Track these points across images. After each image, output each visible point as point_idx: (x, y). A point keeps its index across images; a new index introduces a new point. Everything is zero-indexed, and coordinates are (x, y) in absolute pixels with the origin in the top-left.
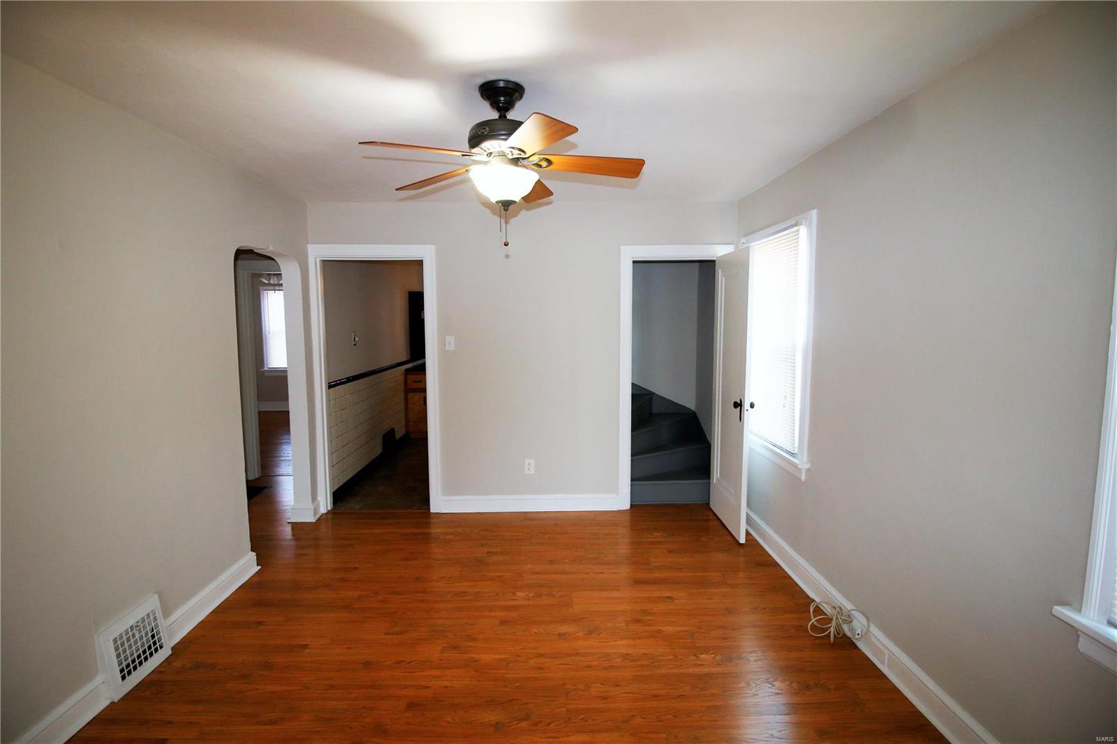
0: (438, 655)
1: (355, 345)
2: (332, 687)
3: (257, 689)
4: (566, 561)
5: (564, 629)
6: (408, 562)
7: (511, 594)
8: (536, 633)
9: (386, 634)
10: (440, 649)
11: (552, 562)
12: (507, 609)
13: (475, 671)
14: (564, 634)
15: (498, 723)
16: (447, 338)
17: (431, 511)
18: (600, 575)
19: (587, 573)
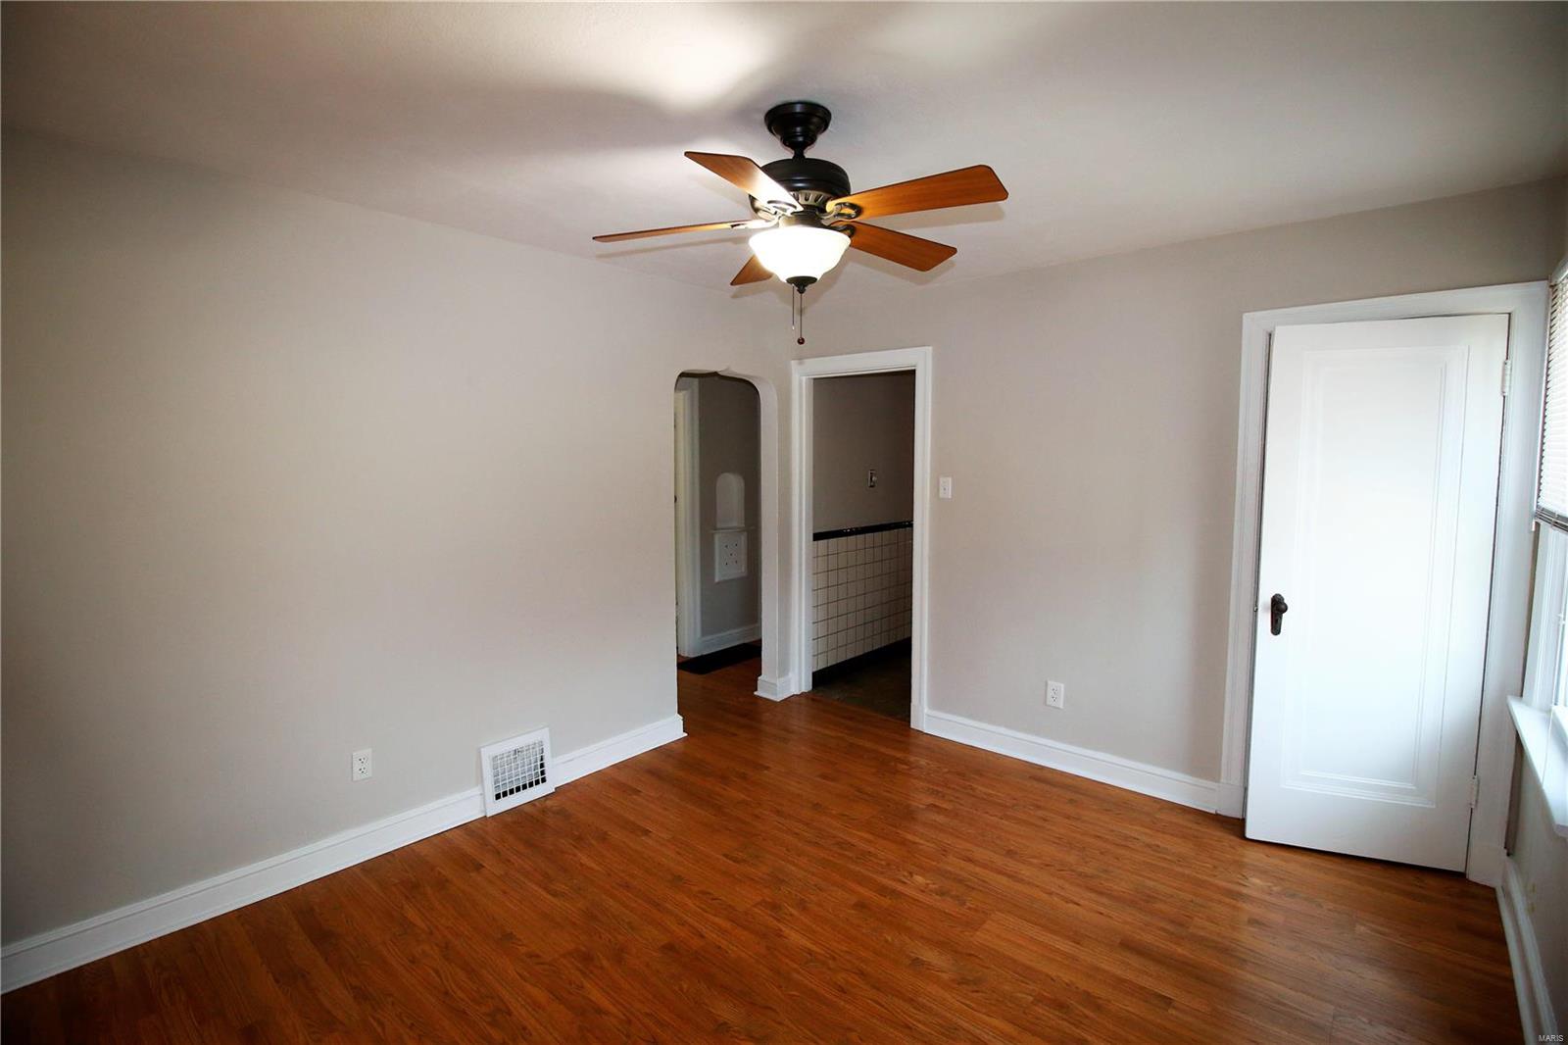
0: (748, 906)
1: (871, 486)
2: (627, 887)
3: (575, 855)
4: (1035, 861)
5: (930, 956)
6: (828, 782)
7: (906, 874)
8: (886, 941)
9: (726, 856)
10: (759, 899)
11: (1010, 853)
12: (883, 891)
13: (768, 948)
14: (923, 963)
15: (726, 1023)
16: (942, 480)
17: (912, 726)
18: (1071, 905)
19: (1050, 894)
